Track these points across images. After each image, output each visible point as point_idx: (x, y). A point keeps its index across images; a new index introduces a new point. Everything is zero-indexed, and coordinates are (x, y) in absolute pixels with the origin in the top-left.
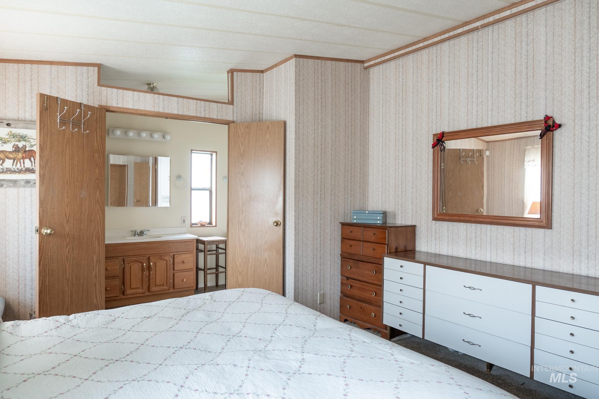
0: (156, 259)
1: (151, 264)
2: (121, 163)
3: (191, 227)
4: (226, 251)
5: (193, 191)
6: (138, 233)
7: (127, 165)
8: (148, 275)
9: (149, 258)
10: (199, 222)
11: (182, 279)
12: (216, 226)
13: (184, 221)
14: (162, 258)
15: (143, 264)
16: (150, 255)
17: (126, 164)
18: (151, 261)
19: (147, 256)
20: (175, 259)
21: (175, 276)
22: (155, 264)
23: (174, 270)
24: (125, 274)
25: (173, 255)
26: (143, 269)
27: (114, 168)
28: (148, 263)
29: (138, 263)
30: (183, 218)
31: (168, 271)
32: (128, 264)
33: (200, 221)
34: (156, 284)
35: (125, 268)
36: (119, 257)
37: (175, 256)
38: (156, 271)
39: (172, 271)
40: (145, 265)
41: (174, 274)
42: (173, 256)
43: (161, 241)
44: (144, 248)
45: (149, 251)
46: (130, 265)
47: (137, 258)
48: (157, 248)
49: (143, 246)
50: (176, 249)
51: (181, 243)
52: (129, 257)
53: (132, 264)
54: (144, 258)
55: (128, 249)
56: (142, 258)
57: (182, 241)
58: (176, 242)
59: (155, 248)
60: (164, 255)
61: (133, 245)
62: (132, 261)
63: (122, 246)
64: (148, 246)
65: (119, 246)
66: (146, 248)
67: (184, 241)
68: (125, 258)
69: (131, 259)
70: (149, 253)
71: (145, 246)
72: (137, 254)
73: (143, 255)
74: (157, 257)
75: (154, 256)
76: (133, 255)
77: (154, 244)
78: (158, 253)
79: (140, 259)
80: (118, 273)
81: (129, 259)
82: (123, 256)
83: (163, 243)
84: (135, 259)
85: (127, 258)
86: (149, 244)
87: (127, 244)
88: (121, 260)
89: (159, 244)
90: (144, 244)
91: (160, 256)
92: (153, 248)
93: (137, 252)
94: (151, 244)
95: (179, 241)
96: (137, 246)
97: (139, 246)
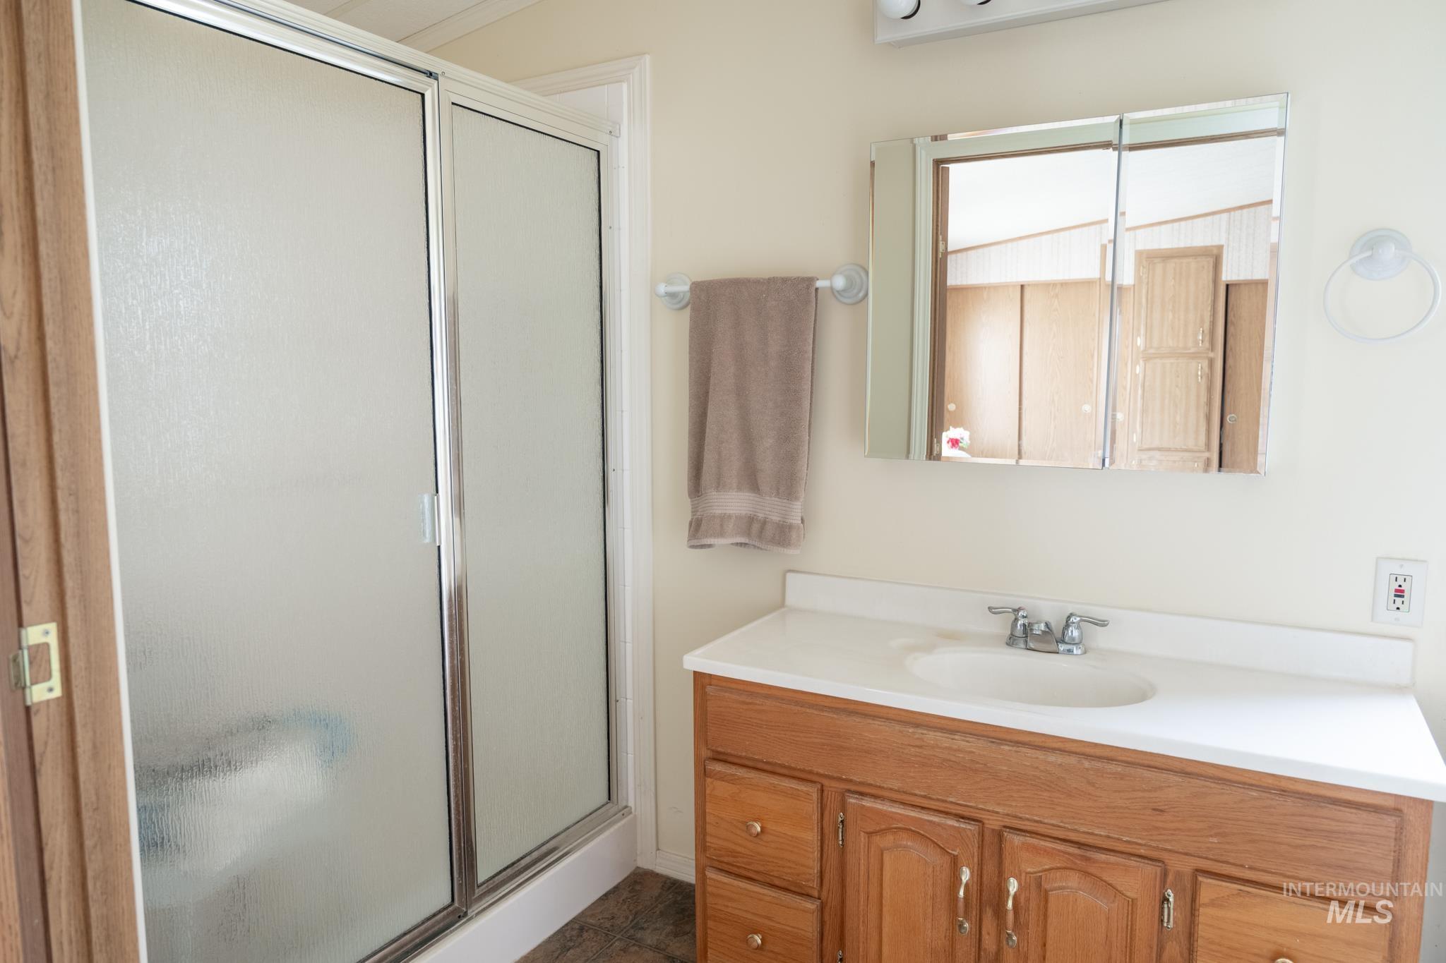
0: (1048, 862)
1: (1012, 885)
8: (990, 944)
13: (1399, 593)
14: (1094, 869)
15: (955, 865)
16: (1005, 821)
18: (1010, 862)
19: (993, 823)
20: (1206, 916)
22: (1043, 898)
25: (1187, 871)
28: (992, 867)
29: (930, 845)
30: (1388, 568)
36: (822, 775)
37: (1212, 888)
38: (1044, 945)
40: (966, 875)
42: (1187, 883)
43: (1096, 745)
44: (968, 765)
45: (1001, 792)
46: (881, 846)
47: (917, 816)
48: (1059, 790)
49: (959, 750)
50: (1216, 835)
51: (1269, 795)
52: (875, 797)
53: (888, 840)
54: (963, 826)
55: (867, 743)
56: (951, 822)
57: (1283, 784)
58: (1225, 780)
59: (1043, 784)
60: (1112, 854)
61: (898, 727)
62: (889, 827)
63: (835, 716)
64: (995, 756)
65: (823, 711)
66: (977, 766)
67: (1301, 788)
68: (851, 795)
69: (886, 811)
70: (999, 804)
71: (973, 752)
72: (917, 792)
73: (966, 812)
74: (1054, 849)
75: (1039, 837)
76: (896, 788)
77: (1040, 755)
78: (1062, 822)
79: (939, 825)
80: (811, 871)
81: (869, 807)
82: (835, 775)
83: (1112, 760)
84: (908, 816)
85: (862, 794)
86: (1002, 744)
87: (866, 712)
88: (833, 801)
89: (1072, 760)
90: (967, 739)
91: (1076, 851)
92: (1030, 782)
93: (923, 781)
94: (1018, 749)
95: (1254, 782)
96: (922, 740)
97: (932, 742)
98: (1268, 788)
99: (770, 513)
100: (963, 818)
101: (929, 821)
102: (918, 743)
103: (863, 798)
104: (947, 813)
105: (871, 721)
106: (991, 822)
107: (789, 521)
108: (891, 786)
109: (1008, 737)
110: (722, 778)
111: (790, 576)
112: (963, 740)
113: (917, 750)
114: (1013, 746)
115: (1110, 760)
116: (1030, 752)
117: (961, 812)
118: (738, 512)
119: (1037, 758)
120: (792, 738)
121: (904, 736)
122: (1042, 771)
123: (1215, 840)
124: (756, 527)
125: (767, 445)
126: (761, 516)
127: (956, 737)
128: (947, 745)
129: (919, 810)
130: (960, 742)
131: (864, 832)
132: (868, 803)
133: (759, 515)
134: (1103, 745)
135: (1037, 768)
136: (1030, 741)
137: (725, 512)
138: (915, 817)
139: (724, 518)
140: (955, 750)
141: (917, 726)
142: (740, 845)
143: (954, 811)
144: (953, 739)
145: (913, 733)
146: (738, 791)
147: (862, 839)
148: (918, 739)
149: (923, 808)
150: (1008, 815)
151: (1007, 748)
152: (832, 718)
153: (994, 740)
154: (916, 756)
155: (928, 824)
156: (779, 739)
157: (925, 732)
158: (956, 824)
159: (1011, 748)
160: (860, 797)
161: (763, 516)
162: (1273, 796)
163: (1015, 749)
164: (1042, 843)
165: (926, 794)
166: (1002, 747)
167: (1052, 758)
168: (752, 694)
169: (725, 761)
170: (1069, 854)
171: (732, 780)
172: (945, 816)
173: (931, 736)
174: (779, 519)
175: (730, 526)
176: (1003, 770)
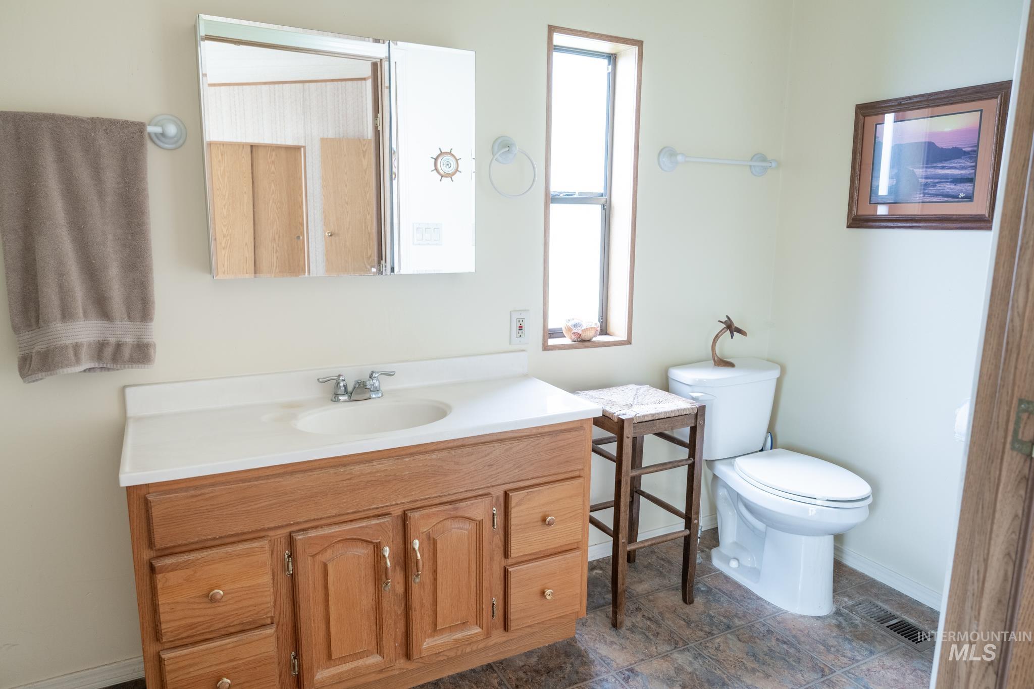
0: (435, 521)
1: (416, 544)
2: (290, 142)
3: (546, 348)
4: (692, 454)
5: (553, 207)
6: (350, 389)
7: (304, 147)
8: (400, 589)
9: (404, 518)
10: (569, 329)
11: (537, 588)
12: (628, 342)
13: (521, 328)
14: (460, 513)
15: (378, 548)
16: (407, 507)
17: (302, 143)
18: (412, 531)
19: (397, 511)
20: (514, 513)
21: (513, 580)
22: (432, 543)
23: (506, 554)
24: (302, 604)
25: (501, 493)
26: (379, 573)
27: (274, 154)
28: (399, 540)
29: (359, 543)
30: (516, 316)
31: (485, 566)
32: (313, 556)
33: (575, 326)
34: (435, 624)
35: (301, 580)
36: (270, 529)
37: (515, 497)
38: (435, 571)
39: (499, 562)
40: (387, 551)
41: (506, 573)
42: (502, 500)
43: (454, 440)
44: (383, 480)
45: (405, 489)
46: (323, 560)
47: (351, 527)
48: (439, 475)
49: (377, 472)
50: (517, 468)
51: (537, 438)
52: (316, 527)
53: (329, 554)
54: (382, 521)
55: (309, 491)
56: (374, 522)
57: (540, 431)
58: (517, 437)
59: (430, 474)
60: (467, 500)
61: (332, 471)
62: (331, 543)
63: (280, 479)
64: (400, 467)
65: (268, 479)
66: (390, 478)
67: (547, 430)
68: (297, 534)
69: (328, 534)
70: (405, 497)
71: (387, 470)
72: (349, 511)
73: (380, 512)
74: (438, 511)
75: (428, 508)
76: (334, 514)
77: (427, 457)
78: (442, 493)
79: (366, 527)
80: (269, 605)
81: (314, 536)
82: (285, 523)
83: (465, 446)
84: (344, 530)
85: (303, 530)
86: (403, 458)
87: (302, 469)
88: (279, 545)
89: (445, 454)
90: (381, 462)
91: (450, 507)
92: (422, 476)
93: (354, 502)
94: (414, 458)
95: (528, 434)
96: (351, 473)
97: (359, 473)
98: (534, 435)
99: (123, 336)
100: (379, 516)
101: (359, 527)
102: (349, 477)
103: (307, 532)
104: (368, 518)
105: (310, 473)
106: (396, 512)
107: (146, 341)
108: (329, 515)
109: (404, 453)
110: (174, 568)
111: (129, 391)
112: (380, 464)
113: (348, 482)
114: (410, 457)
115: (463, 446)
116: (422, 457)
117: (376, 513)
118: (87, 339)
119: (426, 459)
120: (242, 509)
121: (338, 476)
122: (429, 466)
123: (517, 471)
124: (108, 352)
125: (113, 274)
126: (112, 340)
127: (374, 464)
128: (369, 471)
129: (349, 523)
130: (377, 466)
131: (310, 556)
132: (312, 534)
133: (110, 339)
134: (458, 439)
135: (426, 465)
136: (417, 451)
137: (76, 341)
138: (350, 529)
139: (77, 347)
140: (376, 472)
141: (345, 465)
142: (199, 616)
143: (372, 515)
144: (372, 466)
145: (344, 471)
146: (192, 573)
147: (310, 561)
148: (348, 474)
149: (351, 521)
150: (410, 502)
151: (407, 459)
152: (279, 482)
153: (397, 458)
154: (347, 486)
155: (359, 529)
156: (231, 514)
157: (352, 467)
158: (378, 522)
159: (410, 459)
160: (305, 532)
161: (114, 339)
162: (539, 438)
163: (412, 458)
164: (431, 510)
165: (355, 510)
166: (404, 460)
167: (435, 456)
168: (196, 488)
169: (171, 554)
170: (447, 510)
171: (186, 565)
172: (368, 520)
173: (357, 469)
174: (133, 340)
175: (84, 353)
176: (406, 475)
